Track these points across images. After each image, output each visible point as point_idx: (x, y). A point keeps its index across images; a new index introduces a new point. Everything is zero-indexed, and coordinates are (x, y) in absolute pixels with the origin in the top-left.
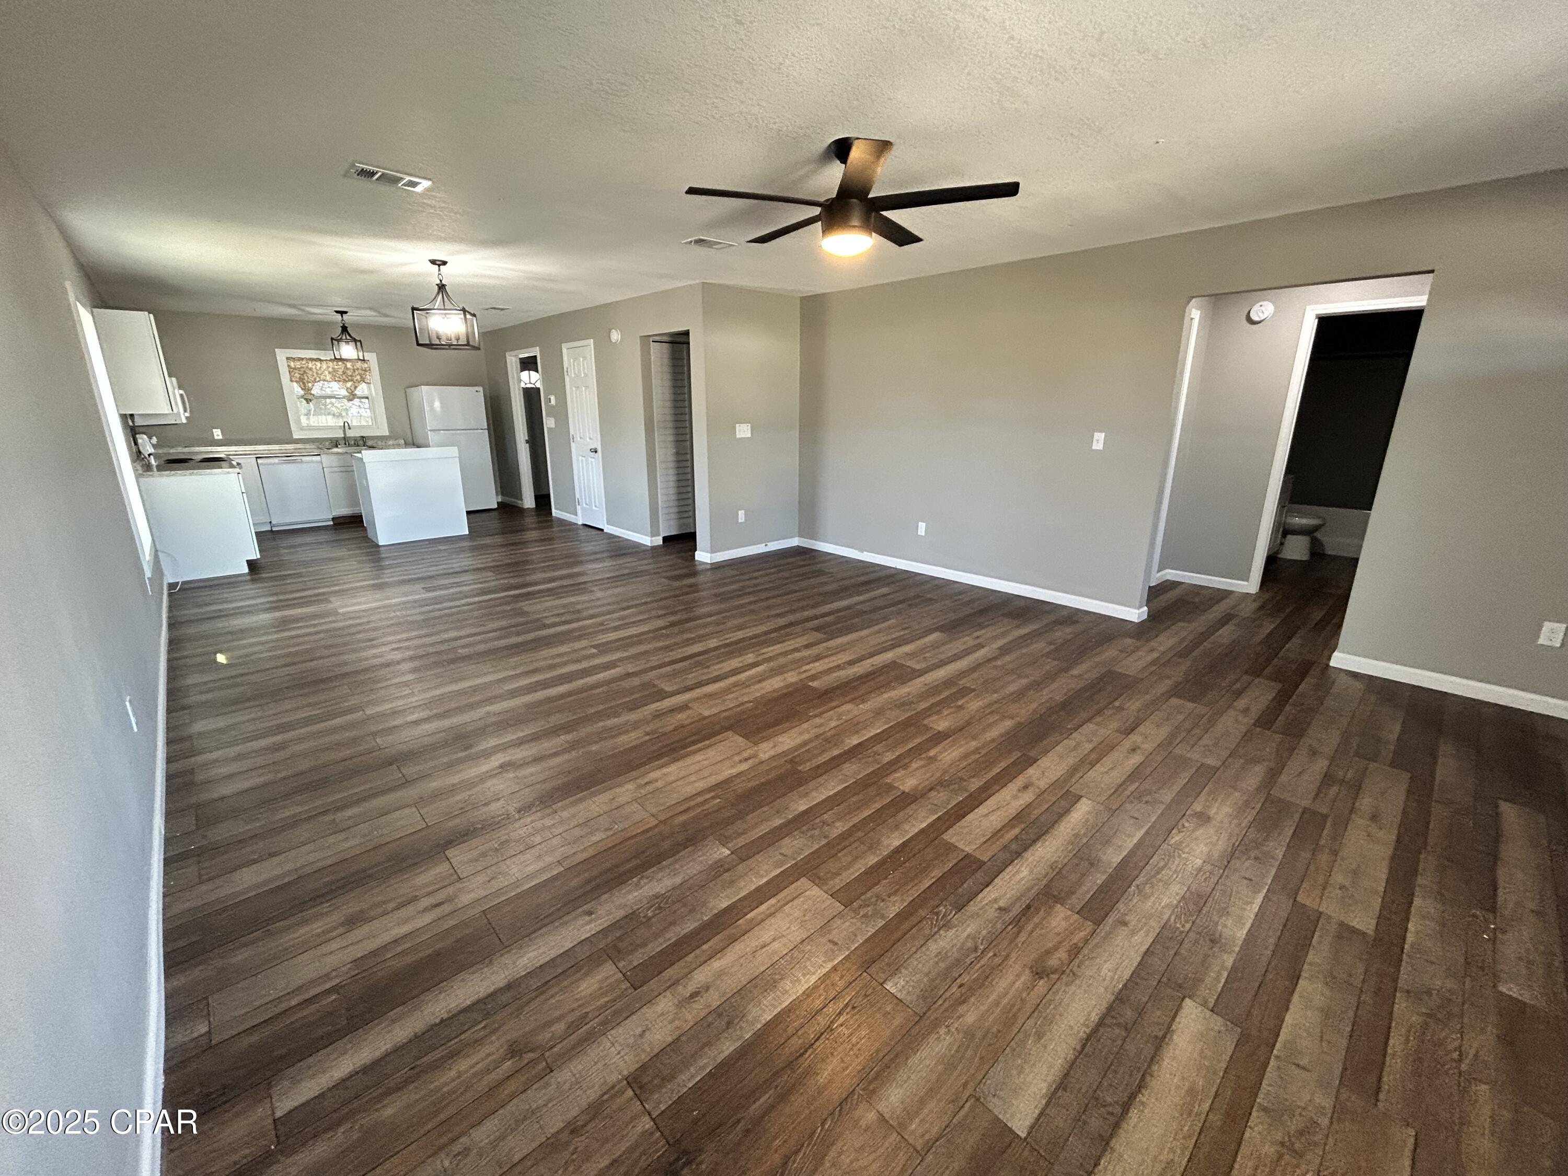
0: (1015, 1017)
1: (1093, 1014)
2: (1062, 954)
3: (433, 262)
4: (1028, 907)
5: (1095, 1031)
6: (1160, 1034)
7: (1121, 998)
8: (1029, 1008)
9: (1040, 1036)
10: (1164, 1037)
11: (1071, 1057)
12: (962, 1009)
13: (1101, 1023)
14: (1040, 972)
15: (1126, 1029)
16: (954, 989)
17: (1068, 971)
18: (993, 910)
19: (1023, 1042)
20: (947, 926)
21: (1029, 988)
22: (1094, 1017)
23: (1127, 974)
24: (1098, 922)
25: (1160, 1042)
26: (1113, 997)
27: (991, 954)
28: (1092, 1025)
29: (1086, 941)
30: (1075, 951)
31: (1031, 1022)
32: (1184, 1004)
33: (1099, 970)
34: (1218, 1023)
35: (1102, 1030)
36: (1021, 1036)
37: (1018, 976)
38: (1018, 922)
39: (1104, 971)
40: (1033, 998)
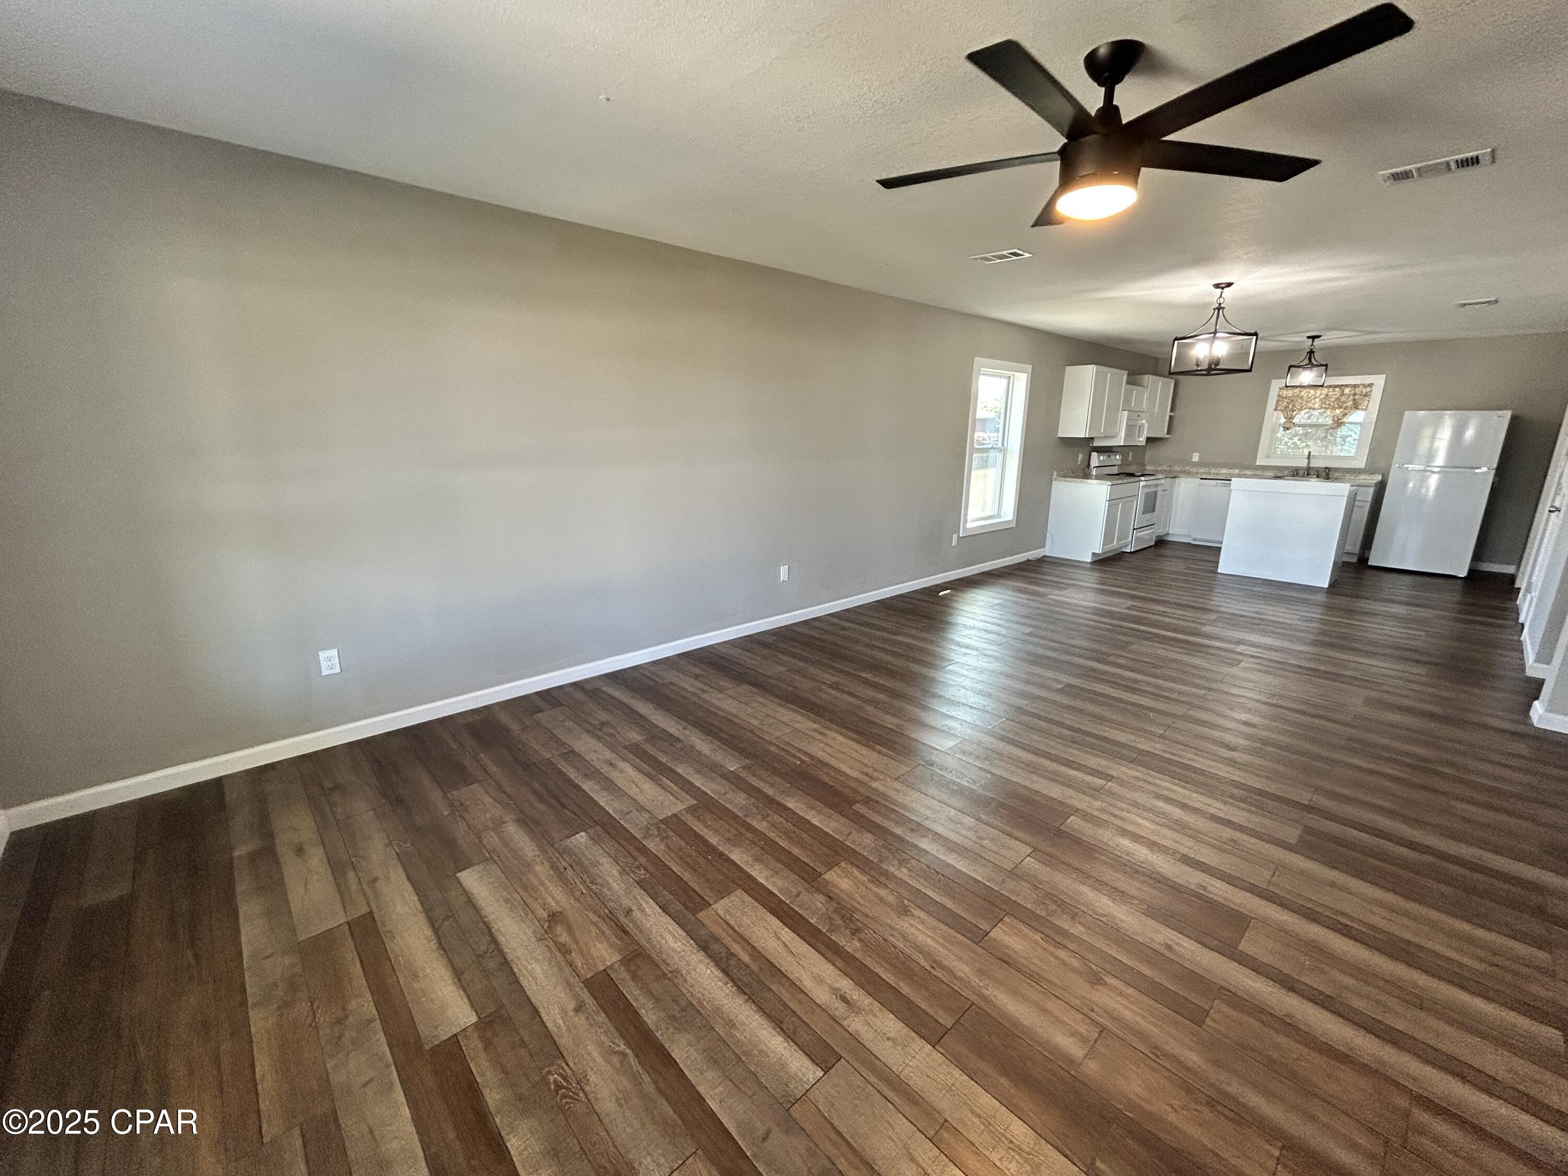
0: (526, 891)
1: (504, 939)
2: (564, 938)
3: (1217, 286)
4: (625, 932)
5: (491, 934)
6: (463, 978)
7: (506, 964)
8: (530, 901)
9: (507, 901)
10: (460, 980)
11: (483, 912)
12: (547, 865)
13: (494, 941)
14: (555, 918)
15: (480, 956)
16: (564, 863)
17: (547, 936)
18: (631, 905)
19: (506, 889)
20: (623, 871)
21: (544, 906)
22: (501, 939)
23: (524, 982)
24: (587, 983)
25: (458, 975)
26: (509, 959)
27: (584, 891)
28: (496, 934)
29: (571, 964)
30: (564, 950)
31: (519, 899)
32: (474, 1014)
33: (537, 960)
34: (445, 1034)
35: (489, 938)
36: (511, 889)
37: (557, 903)
38: (611, 918)
39: (535, 965)
40: (535, 905)
